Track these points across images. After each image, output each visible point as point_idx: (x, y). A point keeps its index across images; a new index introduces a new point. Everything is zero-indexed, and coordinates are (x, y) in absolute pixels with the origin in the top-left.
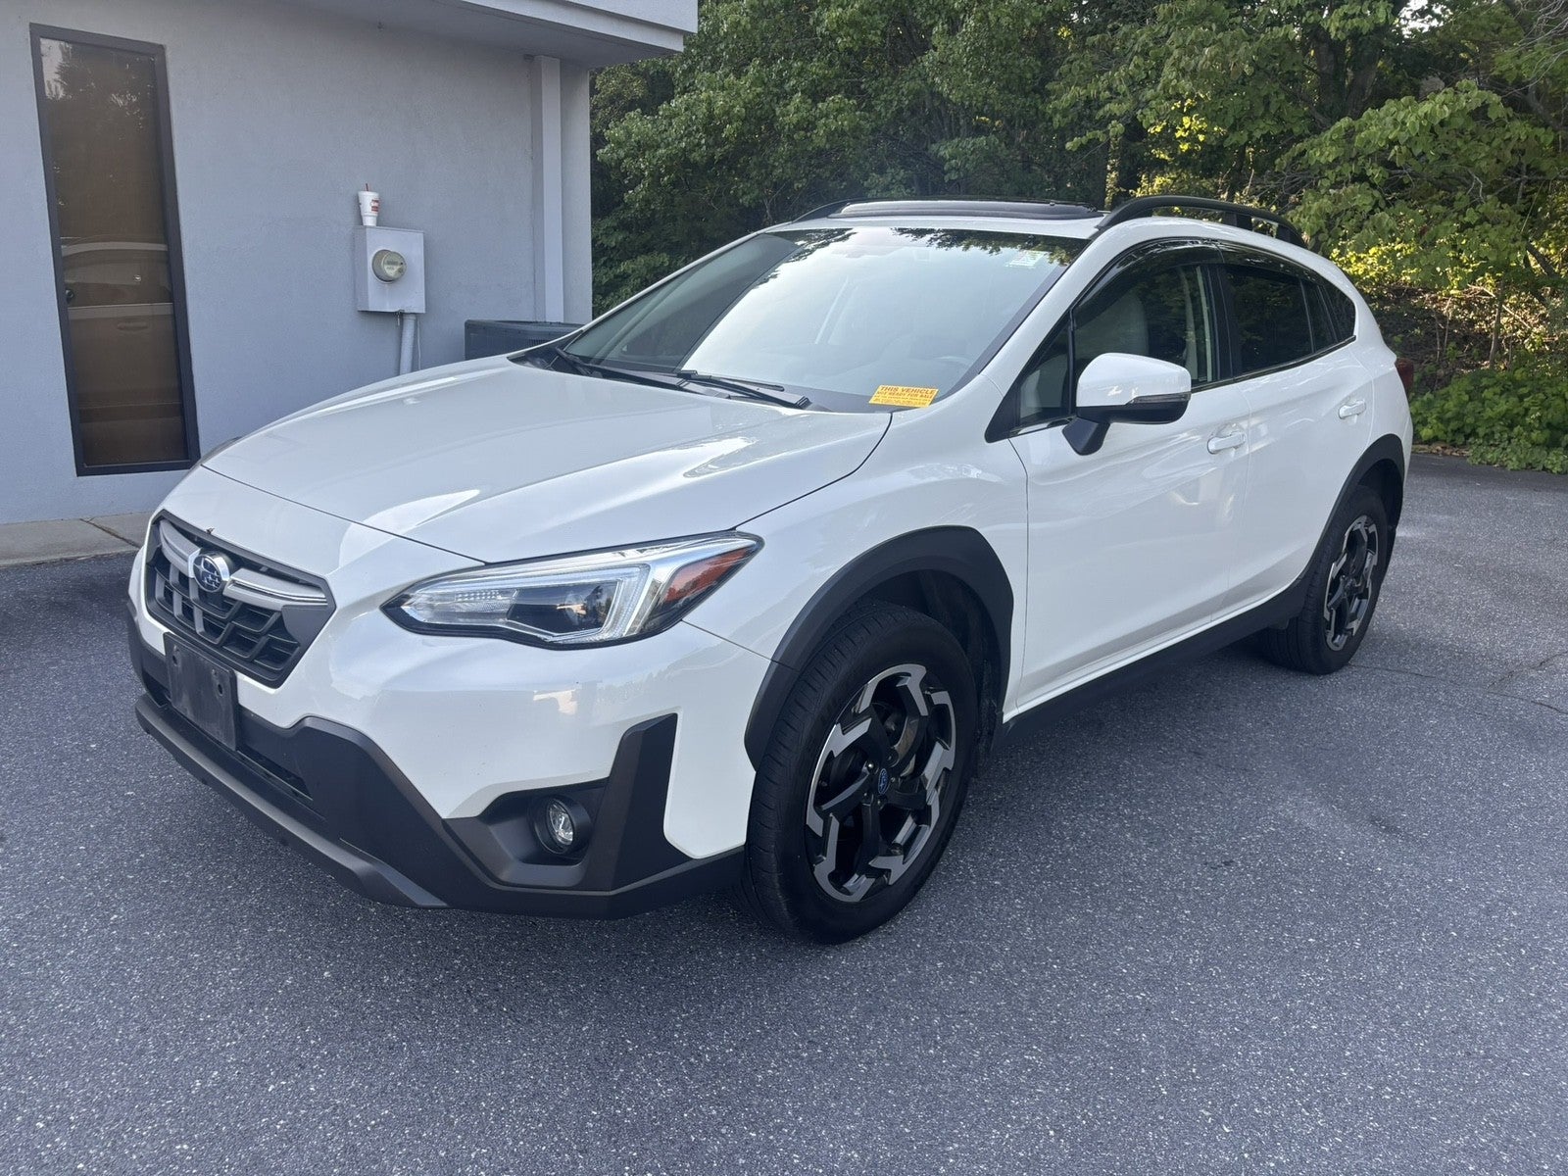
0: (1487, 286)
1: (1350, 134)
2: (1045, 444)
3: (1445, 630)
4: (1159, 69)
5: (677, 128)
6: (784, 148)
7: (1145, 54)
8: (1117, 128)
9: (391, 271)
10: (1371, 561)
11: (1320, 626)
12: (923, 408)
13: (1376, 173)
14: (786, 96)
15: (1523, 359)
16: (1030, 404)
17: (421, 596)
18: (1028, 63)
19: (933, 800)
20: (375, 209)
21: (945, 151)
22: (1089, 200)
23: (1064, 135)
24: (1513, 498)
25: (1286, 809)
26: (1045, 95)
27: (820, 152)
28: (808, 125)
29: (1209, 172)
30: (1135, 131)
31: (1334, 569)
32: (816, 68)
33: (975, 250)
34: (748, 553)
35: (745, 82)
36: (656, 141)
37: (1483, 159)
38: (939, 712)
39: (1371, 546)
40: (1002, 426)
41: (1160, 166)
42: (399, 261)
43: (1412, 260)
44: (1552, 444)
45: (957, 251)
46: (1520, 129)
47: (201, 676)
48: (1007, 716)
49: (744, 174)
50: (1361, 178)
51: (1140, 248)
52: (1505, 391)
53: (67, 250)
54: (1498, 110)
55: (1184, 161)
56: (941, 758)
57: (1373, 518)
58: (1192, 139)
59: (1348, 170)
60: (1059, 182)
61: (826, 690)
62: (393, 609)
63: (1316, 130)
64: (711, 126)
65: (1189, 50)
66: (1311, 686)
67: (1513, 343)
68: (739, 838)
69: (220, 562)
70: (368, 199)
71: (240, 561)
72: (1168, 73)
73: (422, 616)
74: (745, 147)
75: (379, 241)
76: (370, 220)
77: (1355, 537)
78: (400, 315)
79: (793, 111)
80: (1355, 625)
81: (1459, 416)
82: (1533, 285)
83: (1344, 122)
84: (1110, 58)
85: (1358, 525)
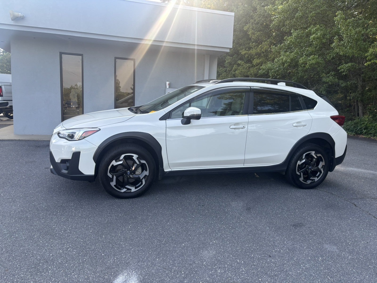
10: (322, 164)
20: (168, 85)
31: (299, 162)
34: (98, 131)
36: (272, 68)
40: (165, 118)
48: (167, 170)
62: (58, 135)
70: (167, 83)
76: (168, 87)
80: (316, 179)
85: (311, 153)
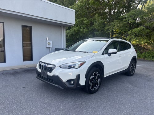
0: (146, 44)
1: (132, 31)
2: (106, 56)
3: (142, 73)
4: (114, 26)
5: (71, 31)
6: (81, 33)
7: (113, 25)
8: (111, 31)
9: (49, 44)
10: (134, 66)
11: (130, 72)
12: (97, 53)
13: (134, 34)
14: (81, 29)
15: (150, 50)
16: (105, 53)
17: (62, 66)
18: (103, 25)
19: (99, 83)
21: (96, 33)
22: (109, 37)
23: (106, 31)
24: (149, 63)
25: (127, 85)
26: (104, 28)
27: (84, 33)
28: (83, 31)
29: (119, 34)
30: (113, 31)
31: (131, 67)
32: (84, 26)
33: (99, 42)
34: (85, 63)
35: (77, 27)
36: (69, 33)
37: (144, 33)
38: (99, 76)
39: (134, 65)
40: (103, 54)
41: (115, 34)
42: (50, 43)
43: (138, 42)
44: (153, 58)
45: (97, 42)
46: (147, 30)
47: (44, 73)
48: (104, 77)
49: (77, 35)
50: (133, 35)
51: (113, 41)
52: (148, 53)
53: (23, 42)
54: (145, 29)
55: (117, 33)
56: (99, 80)
57: (134, 63)
58: (118, 31)
59: (132, 34)
60: (106, 35)
61: (91, 73)
62: (60, 67)
63: (129, 31)
64: (74, 31)
65: (117, 24)
66: (130, 77)
67: (149, 49)
68: (85, 84)
69: (46, 64)
70: (47, 38)
71: (47, 64)
72: (115, 26)
73: (62, 67)
74: (77, 33)
75: (48, 41)
76: (47, 40)
77: (132, 64)
78: (50, 48)
79: (82, 30)
80: (133, 72)
81: (144, 56)
82: (150, 44)
83: (131, 30)
84: (110, 25)
85: (133, 63)
